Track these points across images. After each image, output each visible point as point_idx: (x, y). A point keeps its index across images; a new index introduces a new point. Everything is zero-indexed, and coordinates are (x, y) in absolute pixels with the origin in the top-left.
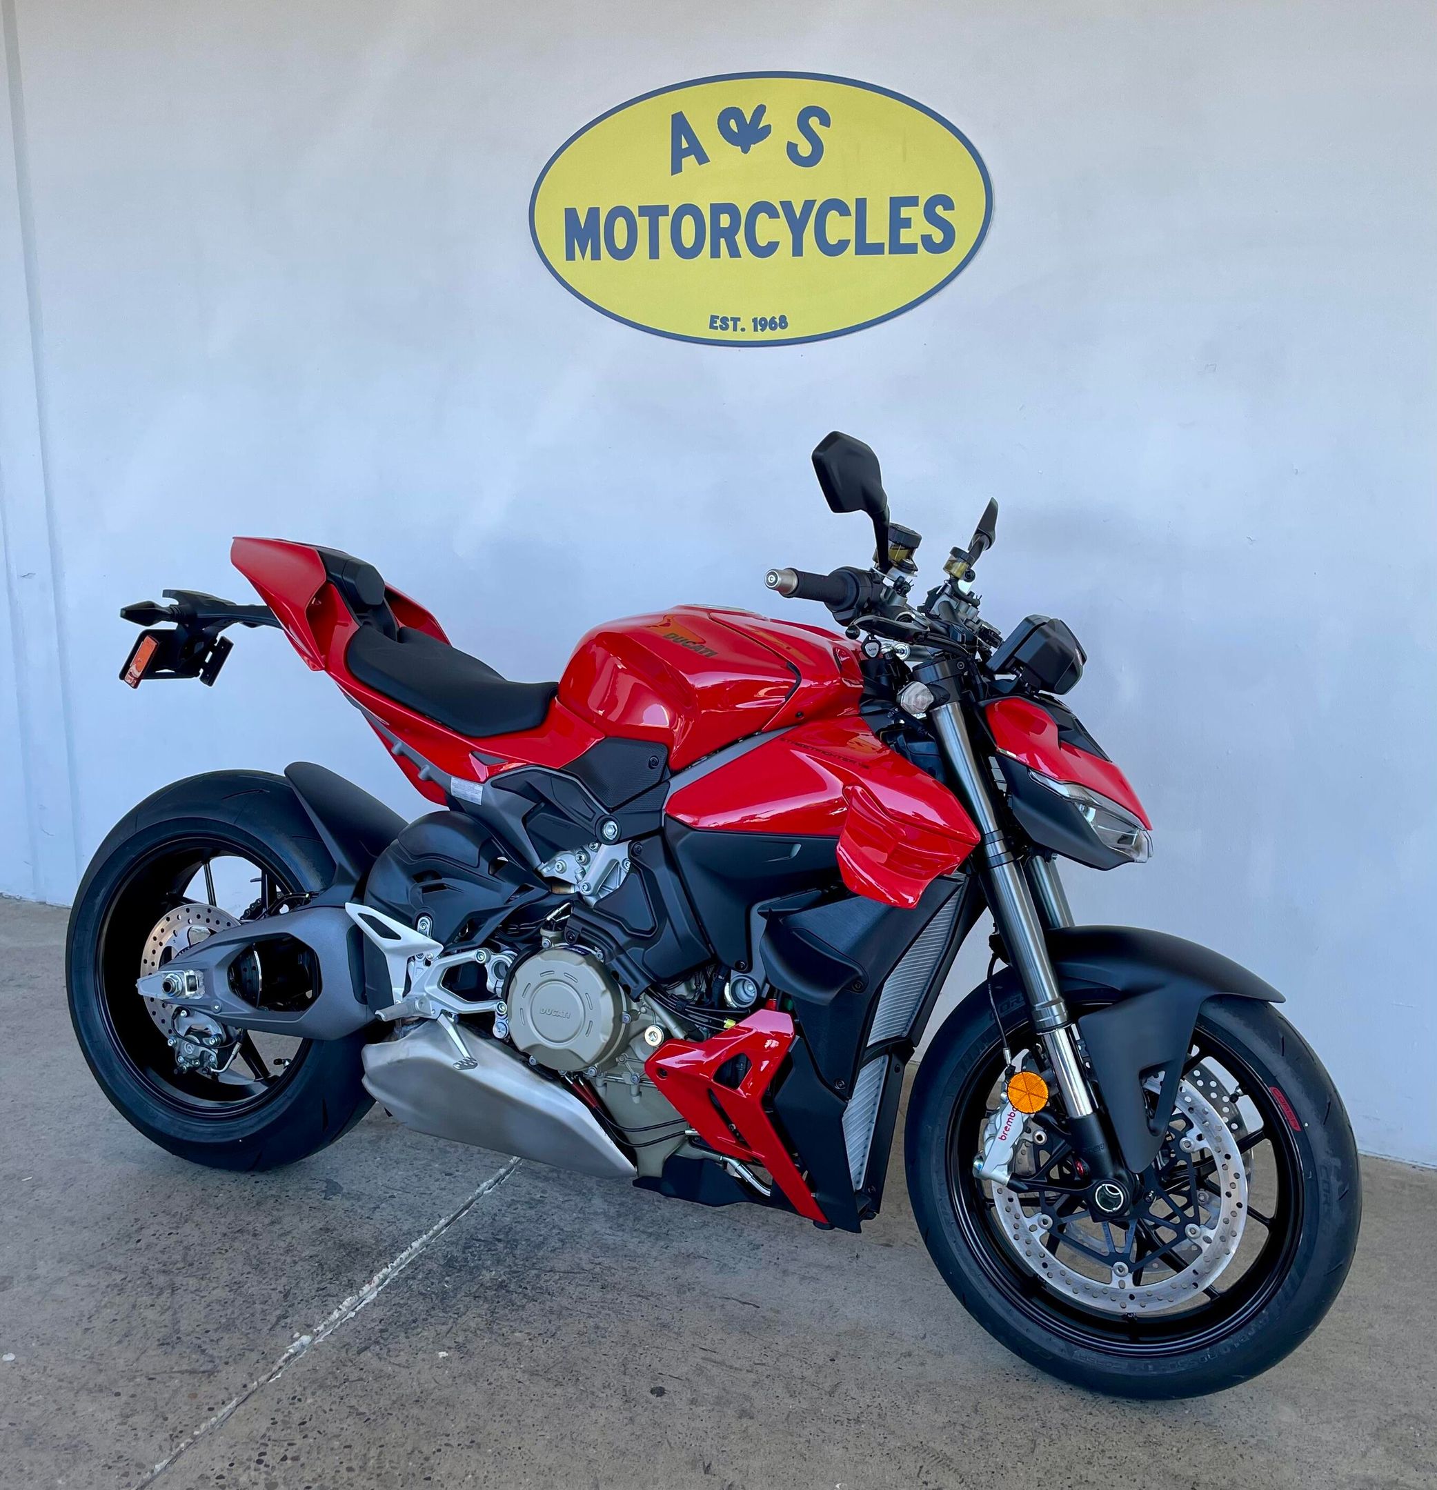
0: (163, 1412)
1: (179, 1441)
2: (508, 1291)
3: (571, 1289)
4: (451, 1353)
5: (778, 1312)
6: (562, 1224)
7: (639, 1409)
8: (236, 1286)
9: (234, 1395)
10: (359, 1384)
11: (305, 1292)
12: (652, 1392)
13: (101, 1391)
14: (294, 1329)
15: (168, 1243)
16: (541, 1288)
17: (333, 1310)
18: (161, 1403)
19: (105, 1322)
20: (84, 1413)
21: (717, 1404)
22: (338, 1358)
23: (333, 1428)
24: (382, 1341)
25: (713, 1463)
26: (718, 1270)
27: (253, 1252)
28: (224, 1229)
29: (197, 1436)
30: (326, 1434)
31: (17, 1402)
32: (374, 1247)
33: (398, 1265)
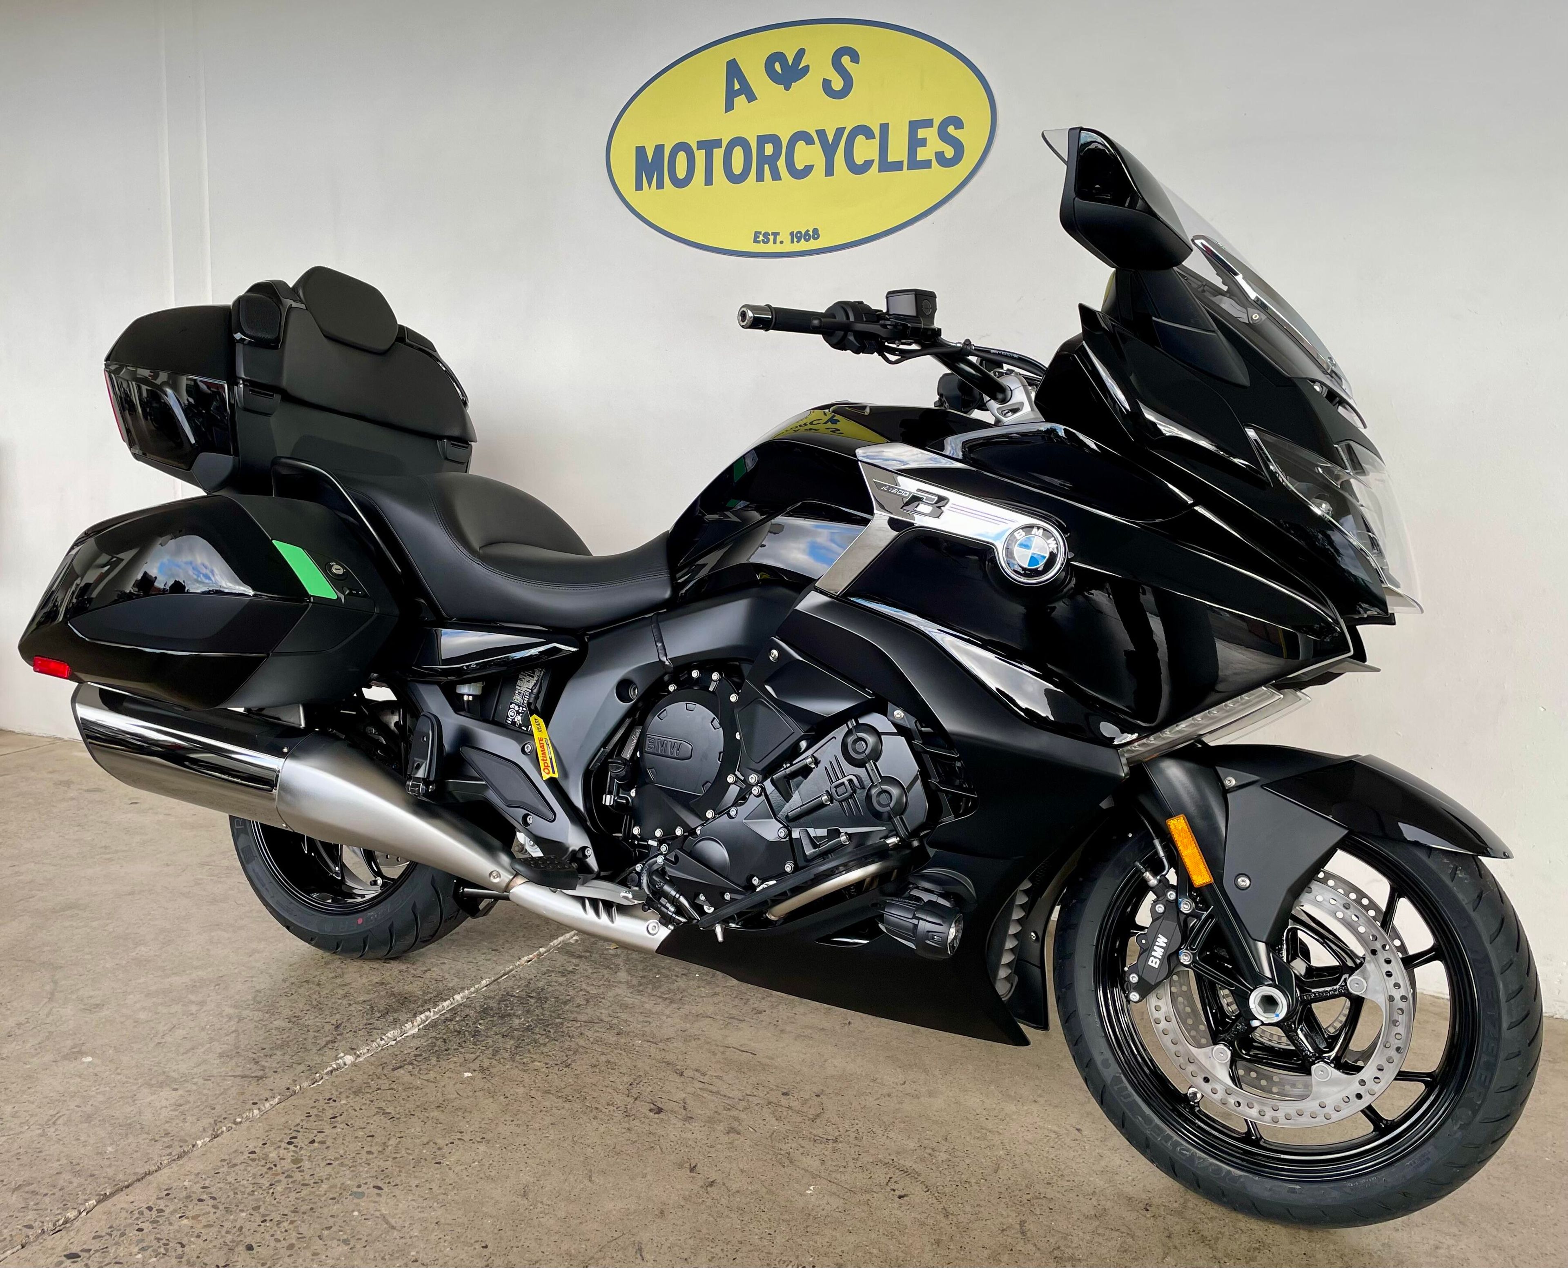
0: (212, 1104)
1: (221, 1124)
2: (533, 1033)
3: (589, 1034)
4: (476, 1074)
5: (772, 1059)
6: (588, 989)
7: (637, 1123)
8: (295, 1019)
9: (277, 1095)
10: (389, 1092)
11: (354, 1025)
12: (651, 1110)
13: (162, 1086)
14: (340, 1051)
16: (563, 1032)
17: (377, 1039)
18: (210, 1098)
20: (142, 1101)
21: (709, 1122)
22: (374, 1073)
23: (358, 1123)
24: (415, 1063)
25: (699, 1165)
26: (723, 1026)
27: (314, 996)
28: (293, 980)
29: (240, 1122)
30: (352, 1126)
31: (86, 1091)
32: (420, 997)
33: (440, 1011)
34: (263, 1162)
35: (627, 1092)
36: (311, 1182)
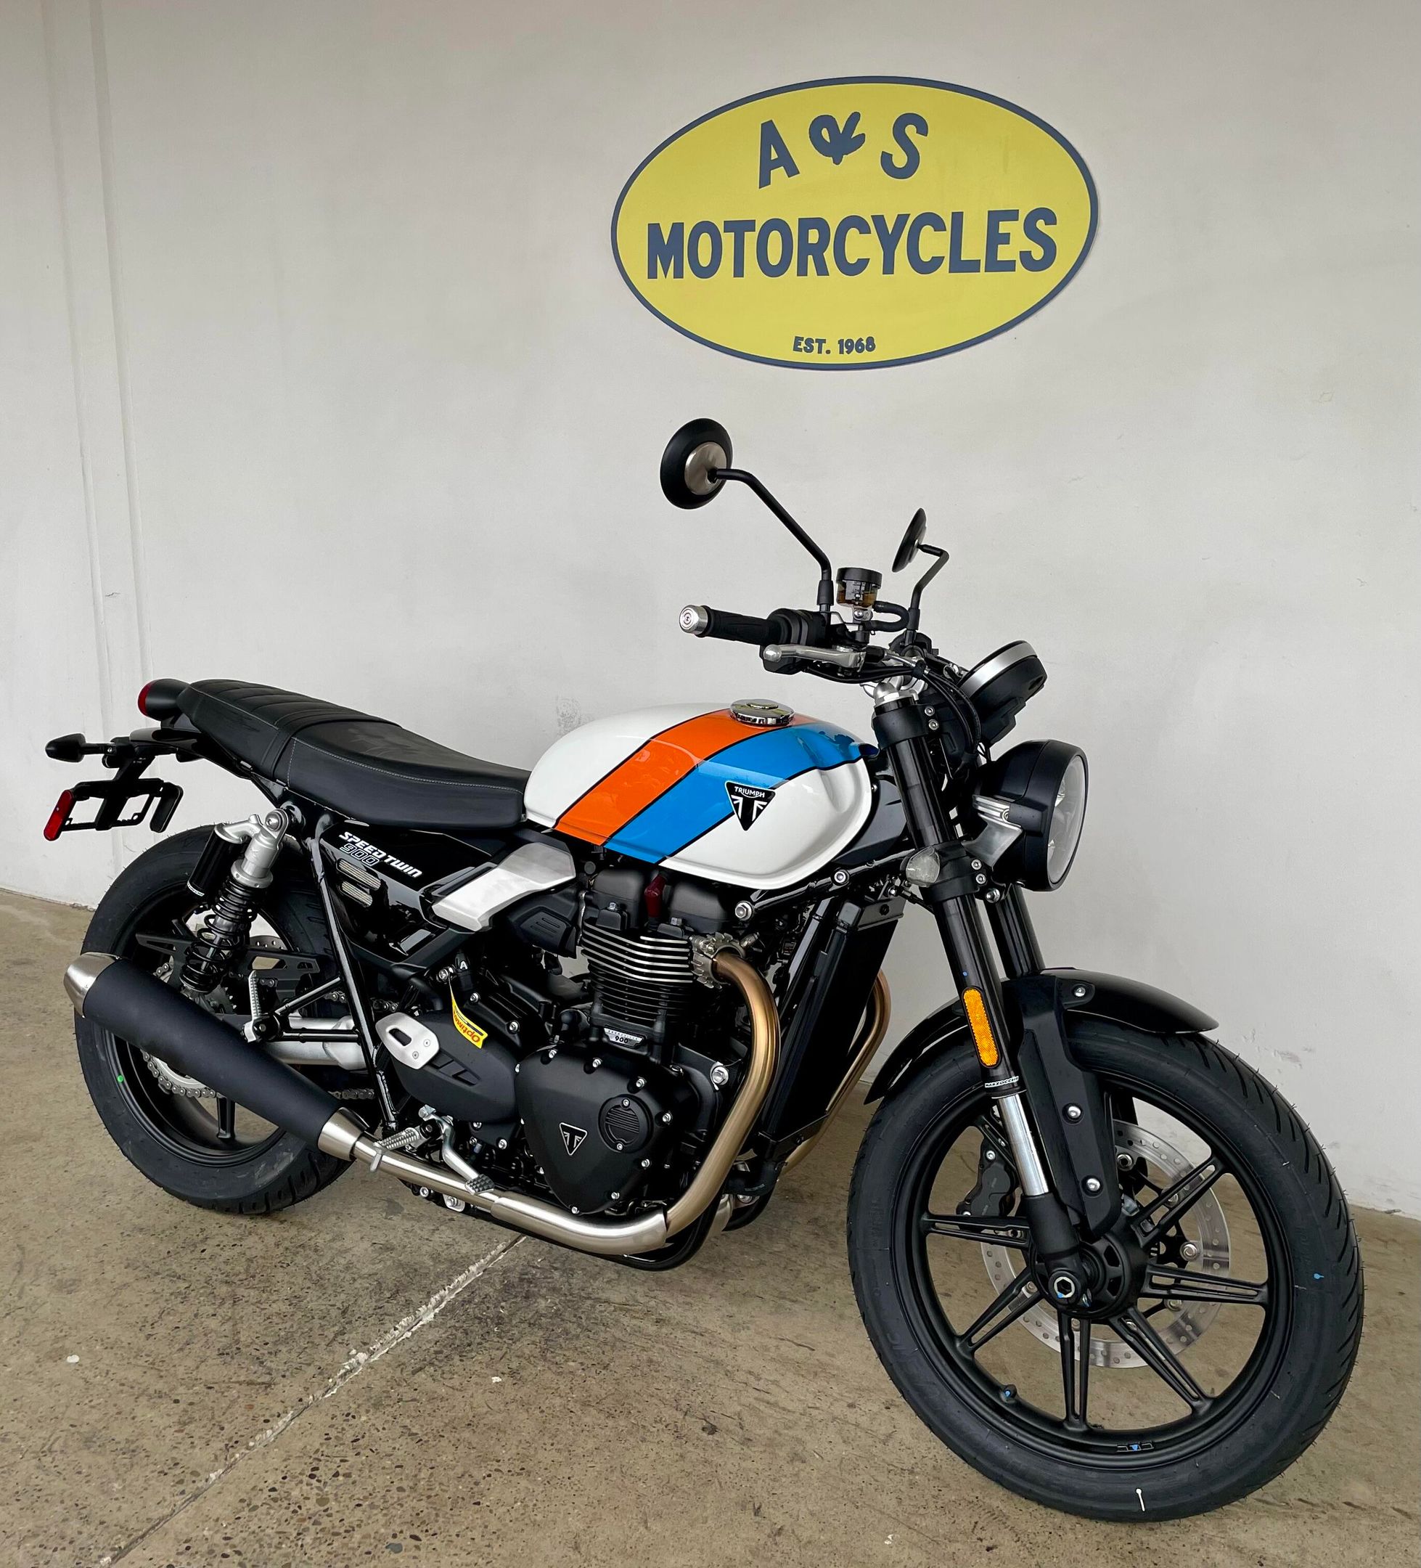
0: (220, 1422)
1: (234, 1451)
2: (563, 1320)
3: (625, 1320)
4: (505, 1379)
5: (833, 1356)
7: (689, 1447)
8: (294, 1301)
9: (289, 1408)
10: (412, 1404)
11: (362, 1310)
12: (703, 1429)
13: (160, 1397)
14: (351, 1347)
15: (230, 1253)
16: (596, 1319)
17: (390, 1329)
18: (218, 1413)
19: (167, 1329)
20: (142, 1419)
21: (769, 1446)
22: (392, 1378)
23: (385, 1448)
24: (436, 1363)
25: (763, 1506)
26: (773, 1310)
27: (314, 1268)
28: (287, 1244)
29: (253, 1447)
30: (378, 1453)
31: (78, 1404)
32: (431, 1268)
33: (455, 1288)
34: (285, 1504)
35: (675, 1404)
36: (342, 1531)
